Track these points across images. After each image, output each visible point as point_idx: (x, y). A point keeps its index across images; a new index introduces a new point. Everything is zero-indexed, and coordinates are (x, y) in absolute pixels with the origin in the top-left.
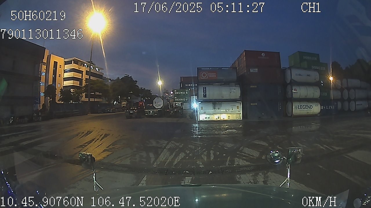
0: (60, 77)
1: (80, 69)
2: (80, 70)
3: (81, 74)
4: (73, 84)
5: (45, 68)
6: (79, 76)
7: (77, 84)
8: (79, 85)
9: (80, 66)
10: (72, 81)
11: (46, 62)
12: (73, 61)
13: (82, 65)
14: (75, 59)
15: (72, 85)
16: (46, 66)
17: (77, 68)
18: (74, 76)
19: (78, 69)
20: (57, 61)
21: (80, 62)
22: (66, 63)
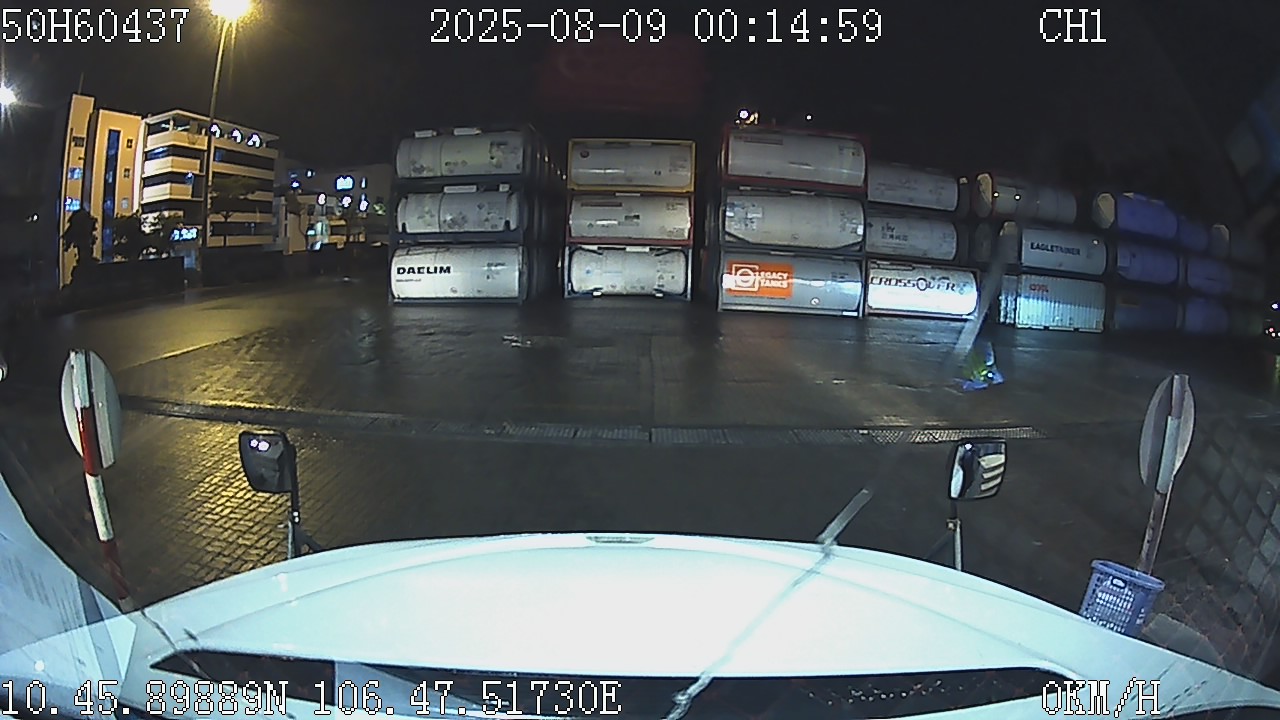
0: (128, 177)
1: (194, 144)
2: (196, 147)
3: (198, 162)
4: (171, 194)
5: (82, 156)
6: (191, 167)
7: (184, 192)
8: (189, 198)
9: (196, 136)
10: (168, 185)
11: (85, 136)
12: (174, 120)
13: (203, 131)
14: (178, 114)
15: (168, 197)
16: (83, 149)
17: (185, 142)
18: (175, 170)
19: (187, 145)
20: (118, 129)
21: (196, 123)
22: (152, 130)
